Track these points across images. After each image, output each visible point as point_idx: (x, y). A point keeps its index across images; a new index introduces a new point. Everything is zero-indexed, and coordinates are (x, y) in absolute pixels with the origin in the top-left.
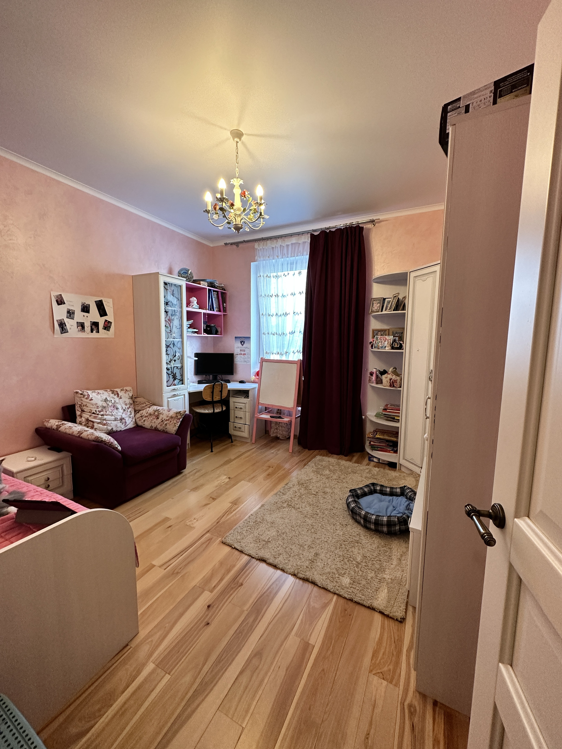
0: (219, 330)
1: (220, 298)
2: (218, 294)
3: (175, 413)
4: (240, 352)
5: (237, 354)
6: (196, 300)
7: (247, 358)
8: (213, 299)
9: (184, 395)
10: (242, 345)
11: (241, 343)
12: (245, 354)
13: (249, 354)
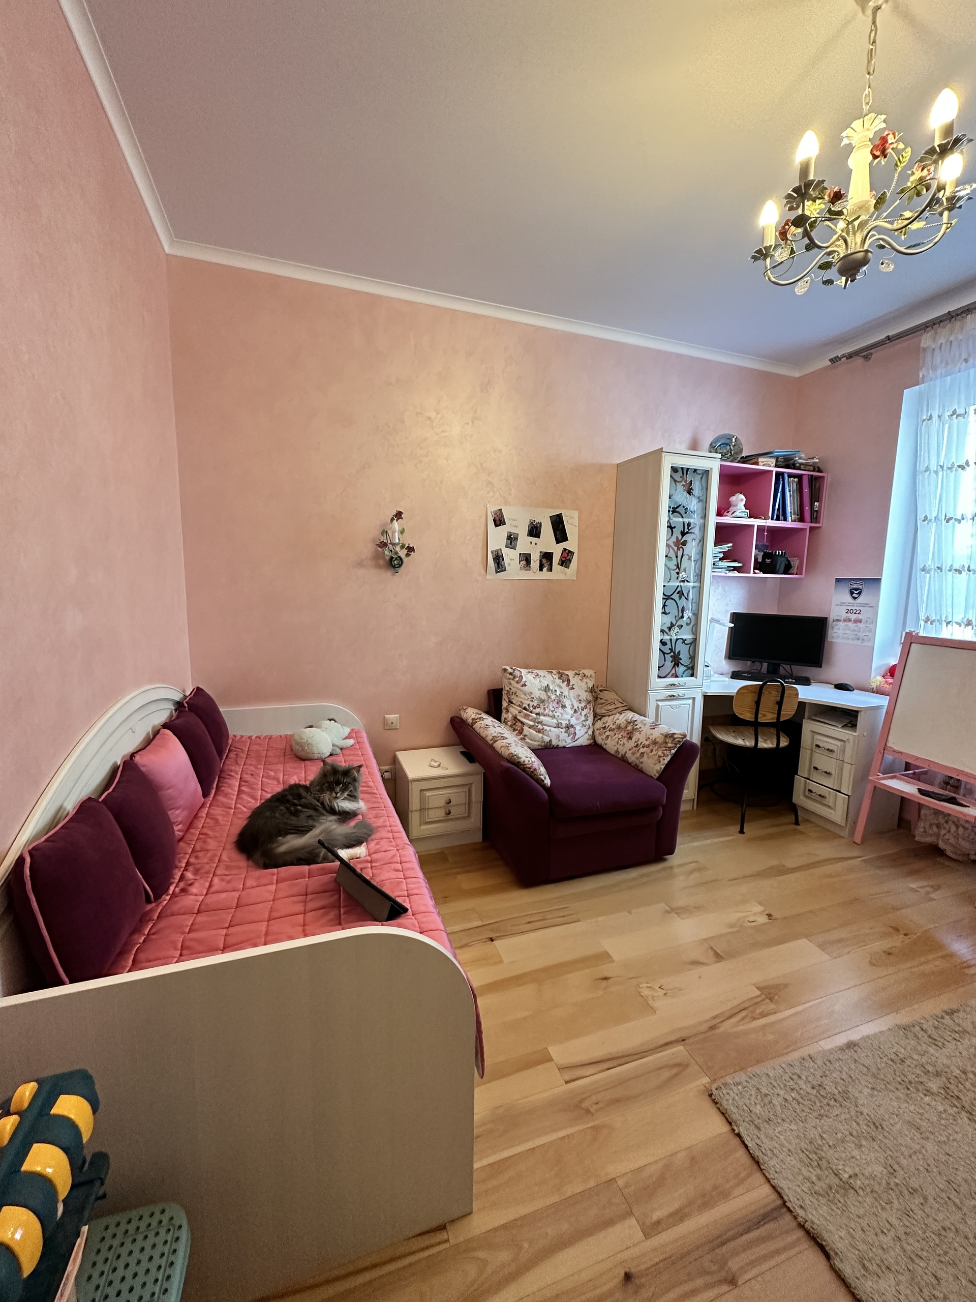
0: (795, 562)
1: (806, 490)
2: (800, 483)
3: (662, 734)
4: (844, 616)
5: (838, 620)
6: (742, 500)
7: (863, 632)
8: (788, 494)
9: (694, 699)
10: (855, 598)
11: (852, 593)
12: (860, 621)
13: (874, 622)
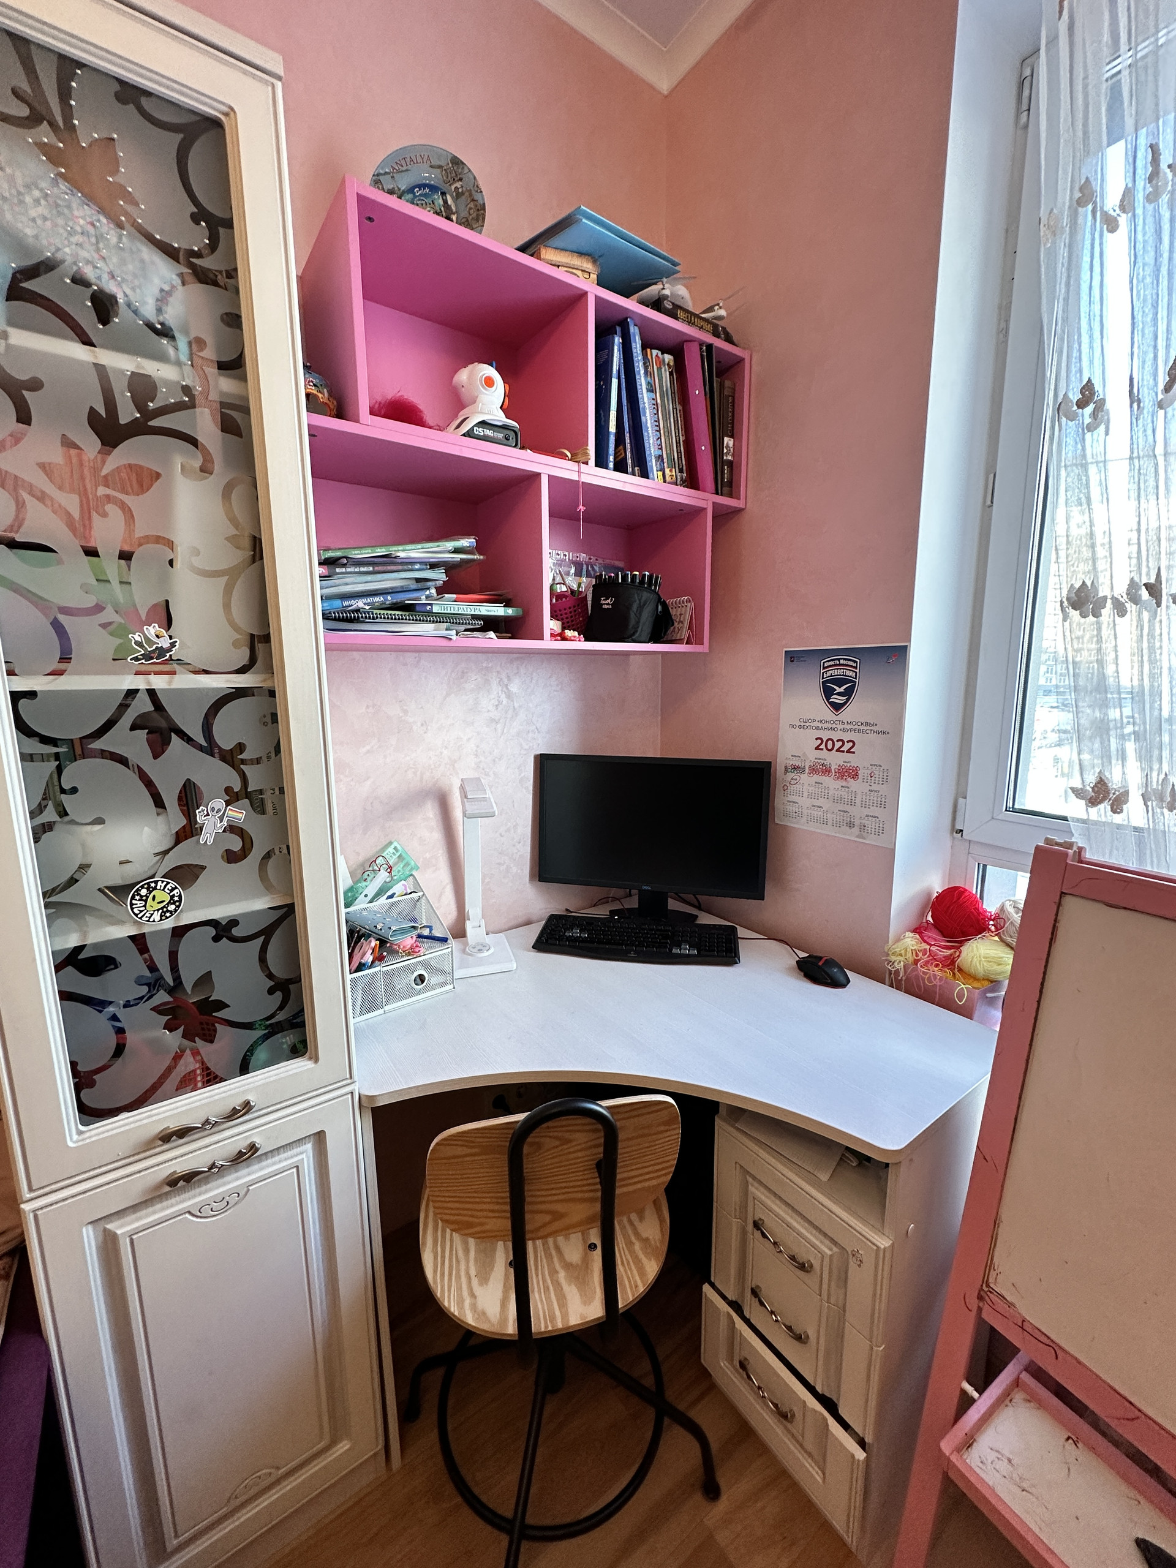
0: (682, 609)
1: (697, 392)
2: (679, 370)
4: (812, 756)
5: (795, 768)
7: (864, 805)
8: (645, 398)
10: (837, 707)
11: (828, 693)
12: (854, 774)
13: (892, 776)
